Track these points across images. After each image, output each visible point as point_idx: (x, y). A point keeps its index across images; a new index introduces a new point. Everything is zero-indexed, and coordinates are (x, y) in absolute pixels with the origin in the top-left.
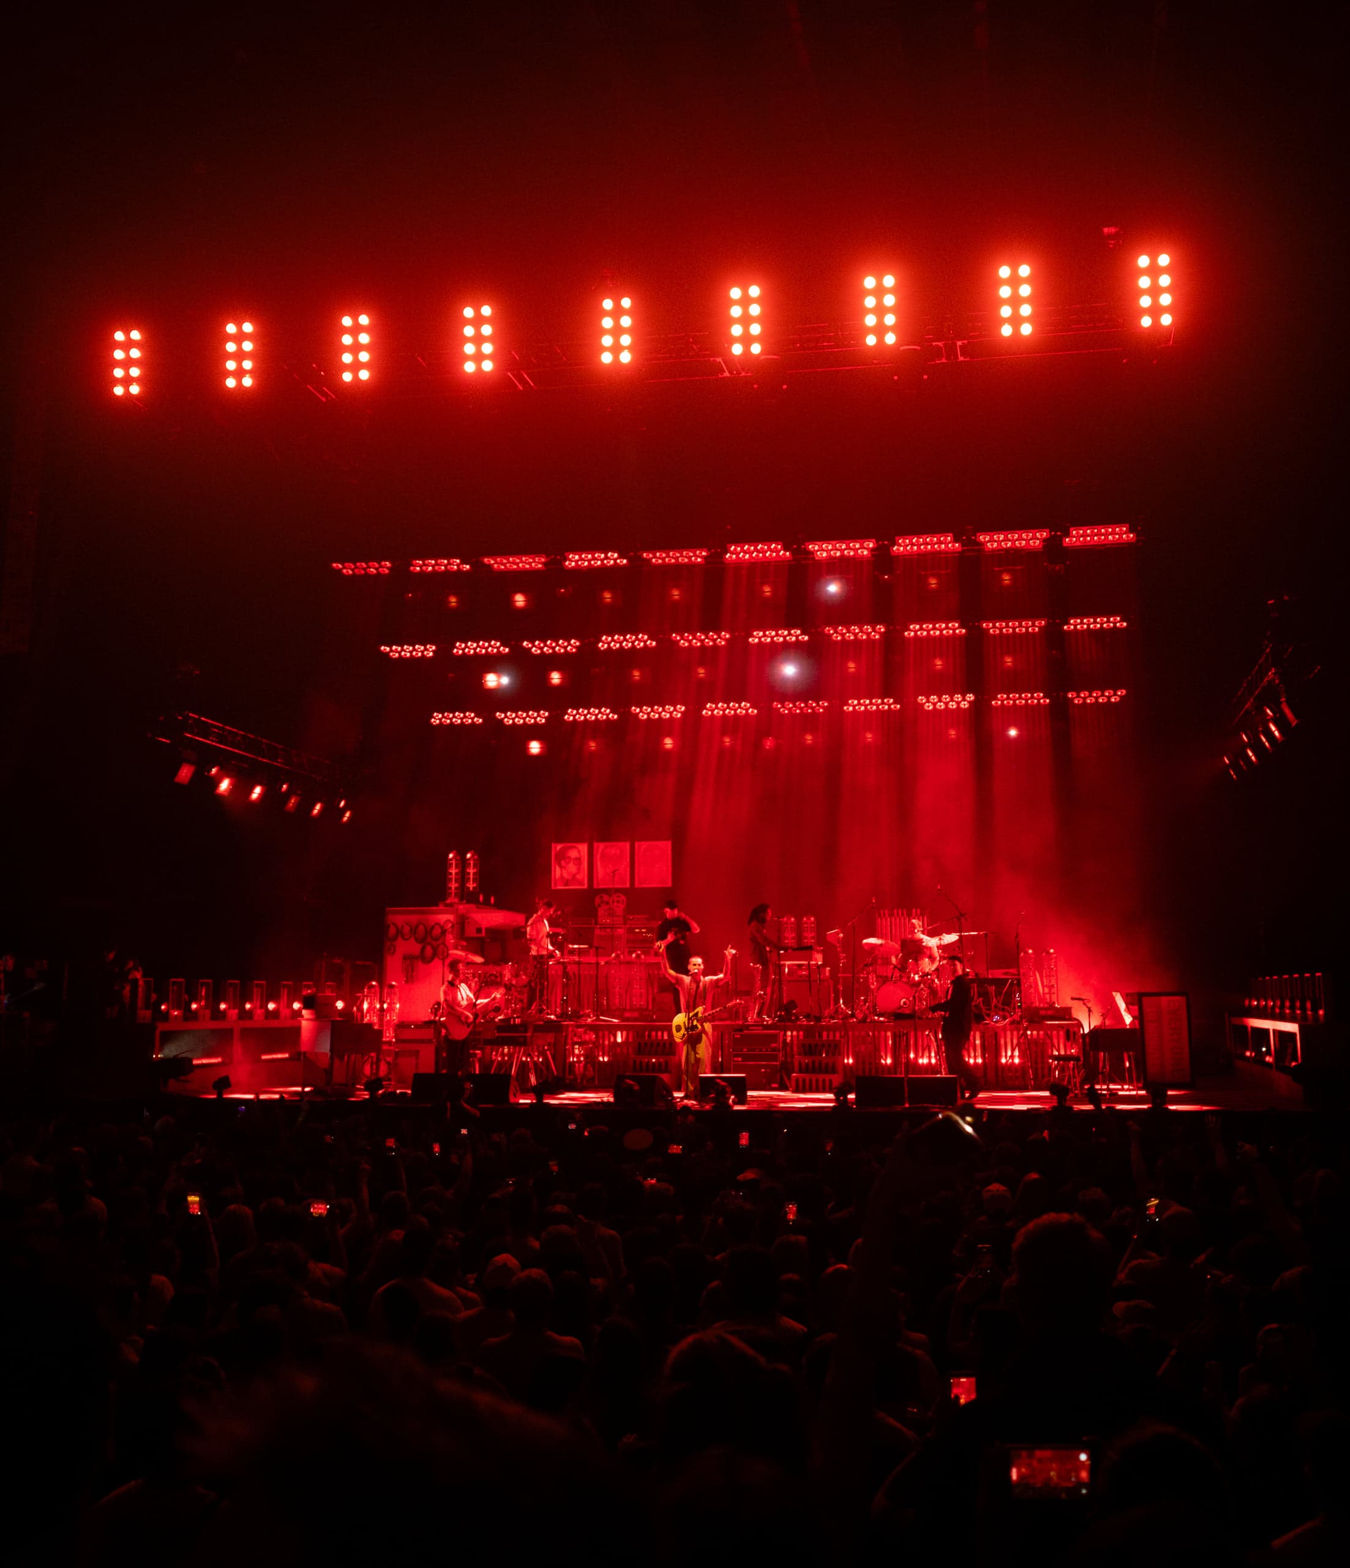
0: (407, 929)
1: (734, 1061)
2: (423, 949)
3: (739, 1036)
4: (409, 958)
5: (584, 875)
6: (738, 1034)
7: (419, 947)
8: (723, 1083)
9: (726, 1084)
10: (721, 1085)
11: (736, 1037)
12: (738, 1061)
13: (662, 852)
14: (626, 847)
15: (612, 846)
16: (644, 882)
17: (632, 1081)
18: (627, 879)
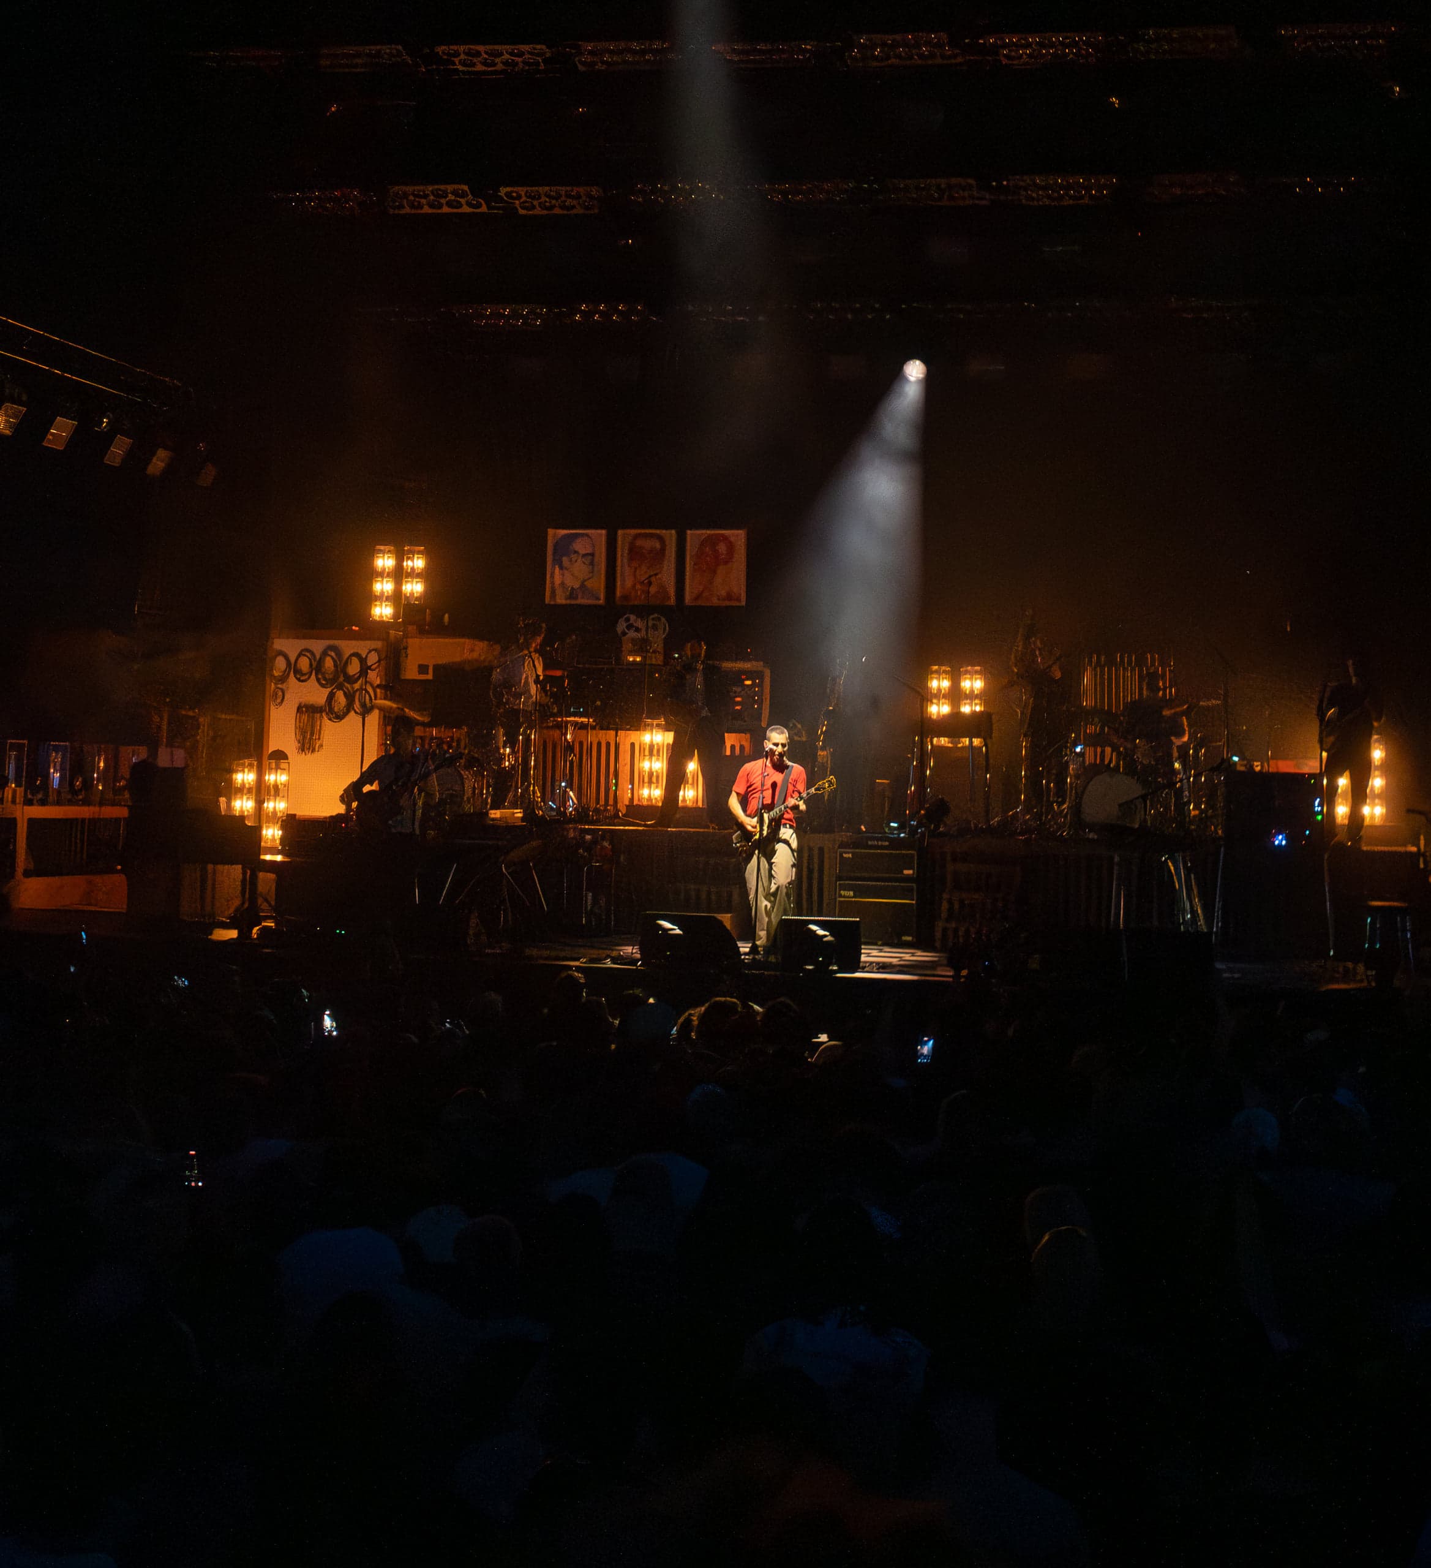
0: (304, 664)
1: (840, 896)
2: (331, 697)
3: (850, 855)
4: (308, 711)
5: (598, 584)
6: (848, 853)
7: (326, 692)
8: (821, 932)
9: (827, 933)
10: (818, 936)
11: (845, 855)
12: (849, 897)
13: (731, 547)
14: (671, 535)
15: (646, 536)
16: (697, 598)
17: (671, 923)
18: (672, 591)
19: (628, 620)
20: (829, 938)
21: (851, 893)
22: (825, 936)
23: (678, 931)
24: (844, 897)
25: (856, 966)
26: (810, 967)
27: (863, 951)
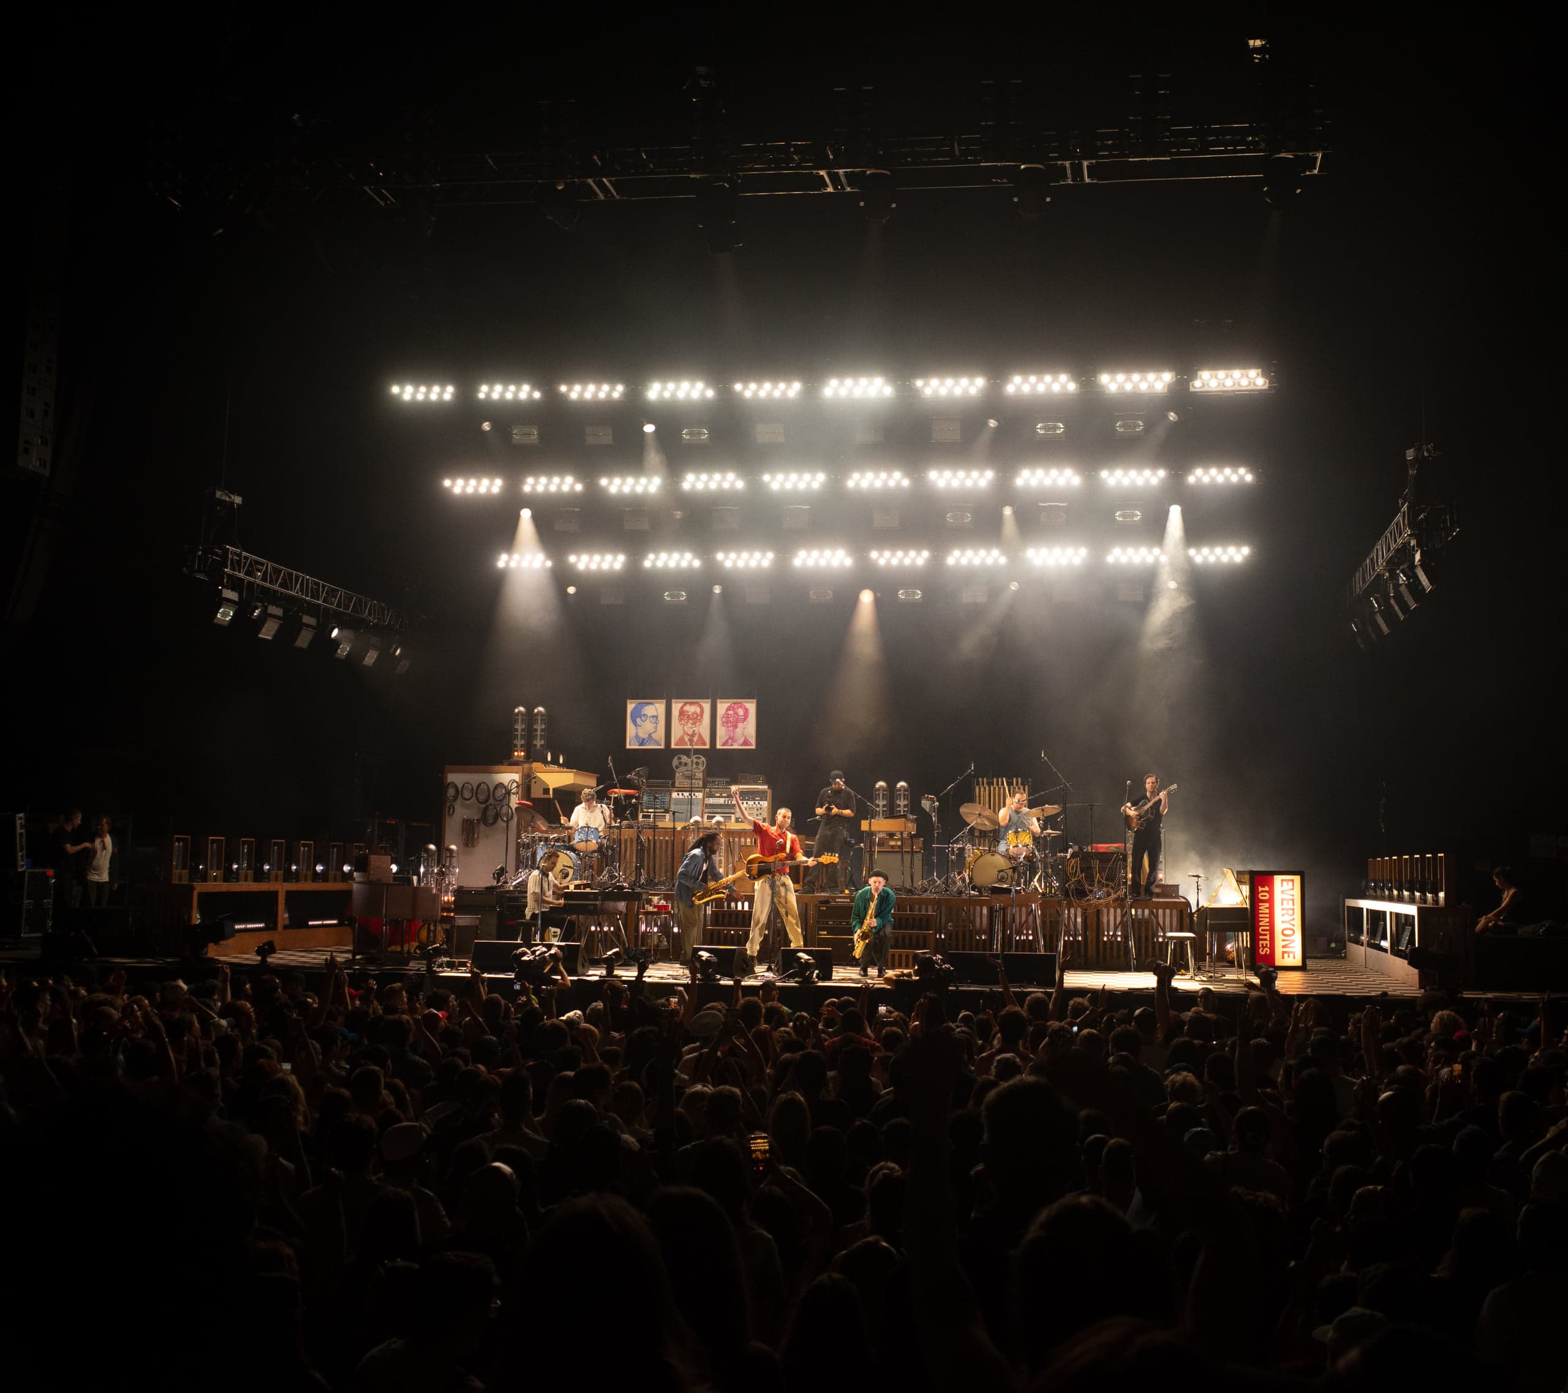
0: (467, 789)
1: (818, 934)
2: (485, 812)
4: (469, 824)
5: (661, 734)
6: (824, 906)
7: (481, 808)
8: (806, 957)
10: (804, 959)
11: (821, 908)
12: (824, 935)
13: (746, 711)
14: (707, 706)
15: (691, 704)
16: (725, 743)
17: (710, 953)
18: (707, 740)
19: (679, 758)
20: (812, 961)
21: (826, 933)
22: (810, 959)
23: (713, 958)
24: (821, 935)
25: (829, 979)
27: (834, 969)
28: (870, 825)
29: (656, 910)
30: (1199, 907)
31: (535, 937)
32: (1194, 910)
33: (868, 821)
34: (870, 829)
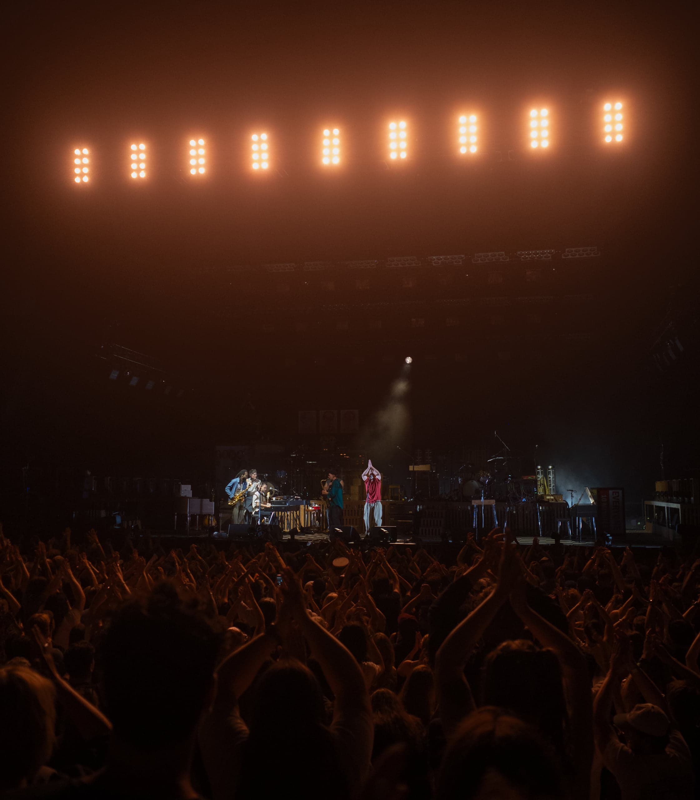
0: (226, 453)
2: (234, 463)
5: (314, 427)
6: (392, 507)
7: (232, 462)
8: (385, 531)
9: (386, 531)
10: (384, 531)
12: (393, 520)
13: (354, 415)
14: (335, 412)
15: (328, 412)
16: (343, 431)
17: (339, 529)
18: (336, 429)
20: (387, 532)
21: (393, 519)
22: (386, 532)
23: (341, 531)
24: (391, 520)
25: (396, 542)
26: (382, 541)
27: (398, 536)
28: (414, 468)
29: (313, 509)
30: (573, 505)
31: (258, 522)
32: (570, 507)
33: (413, 466)
34: (414, 469)
